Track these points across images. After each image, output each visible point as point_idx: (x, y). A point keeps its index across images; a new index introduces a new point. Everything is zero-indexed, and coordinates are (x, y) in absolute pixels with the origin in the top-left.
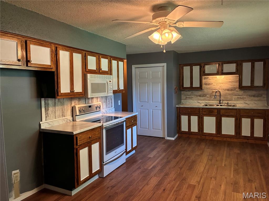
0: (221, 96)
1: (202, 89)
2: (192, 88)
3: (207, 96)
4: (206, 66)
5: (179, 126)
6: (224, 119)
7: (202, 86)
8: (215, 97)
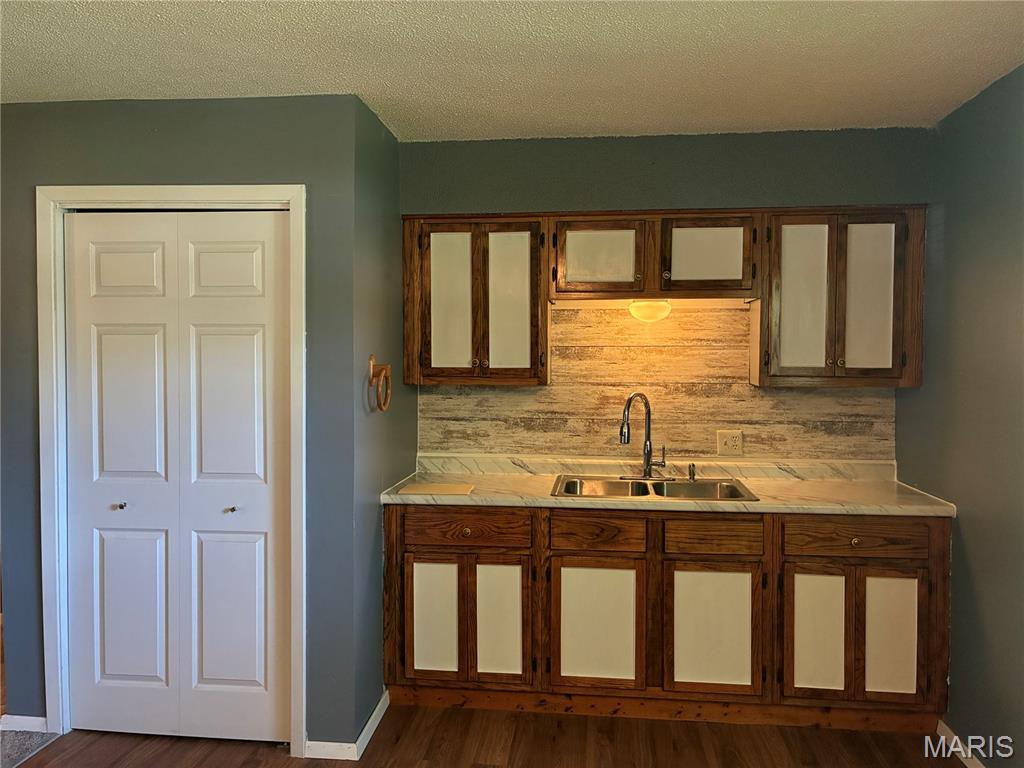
0: (652, 426)
1: (543, 382)
2: (480, 376)
3: (572, 423)
4: (570, 234)
5: (398, 638)
6: (685, 582)
7: (545, 365)
8: (625, 430)
